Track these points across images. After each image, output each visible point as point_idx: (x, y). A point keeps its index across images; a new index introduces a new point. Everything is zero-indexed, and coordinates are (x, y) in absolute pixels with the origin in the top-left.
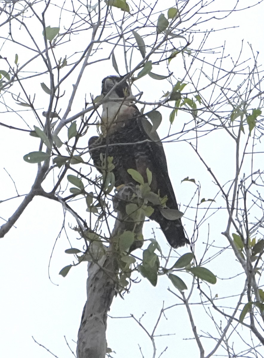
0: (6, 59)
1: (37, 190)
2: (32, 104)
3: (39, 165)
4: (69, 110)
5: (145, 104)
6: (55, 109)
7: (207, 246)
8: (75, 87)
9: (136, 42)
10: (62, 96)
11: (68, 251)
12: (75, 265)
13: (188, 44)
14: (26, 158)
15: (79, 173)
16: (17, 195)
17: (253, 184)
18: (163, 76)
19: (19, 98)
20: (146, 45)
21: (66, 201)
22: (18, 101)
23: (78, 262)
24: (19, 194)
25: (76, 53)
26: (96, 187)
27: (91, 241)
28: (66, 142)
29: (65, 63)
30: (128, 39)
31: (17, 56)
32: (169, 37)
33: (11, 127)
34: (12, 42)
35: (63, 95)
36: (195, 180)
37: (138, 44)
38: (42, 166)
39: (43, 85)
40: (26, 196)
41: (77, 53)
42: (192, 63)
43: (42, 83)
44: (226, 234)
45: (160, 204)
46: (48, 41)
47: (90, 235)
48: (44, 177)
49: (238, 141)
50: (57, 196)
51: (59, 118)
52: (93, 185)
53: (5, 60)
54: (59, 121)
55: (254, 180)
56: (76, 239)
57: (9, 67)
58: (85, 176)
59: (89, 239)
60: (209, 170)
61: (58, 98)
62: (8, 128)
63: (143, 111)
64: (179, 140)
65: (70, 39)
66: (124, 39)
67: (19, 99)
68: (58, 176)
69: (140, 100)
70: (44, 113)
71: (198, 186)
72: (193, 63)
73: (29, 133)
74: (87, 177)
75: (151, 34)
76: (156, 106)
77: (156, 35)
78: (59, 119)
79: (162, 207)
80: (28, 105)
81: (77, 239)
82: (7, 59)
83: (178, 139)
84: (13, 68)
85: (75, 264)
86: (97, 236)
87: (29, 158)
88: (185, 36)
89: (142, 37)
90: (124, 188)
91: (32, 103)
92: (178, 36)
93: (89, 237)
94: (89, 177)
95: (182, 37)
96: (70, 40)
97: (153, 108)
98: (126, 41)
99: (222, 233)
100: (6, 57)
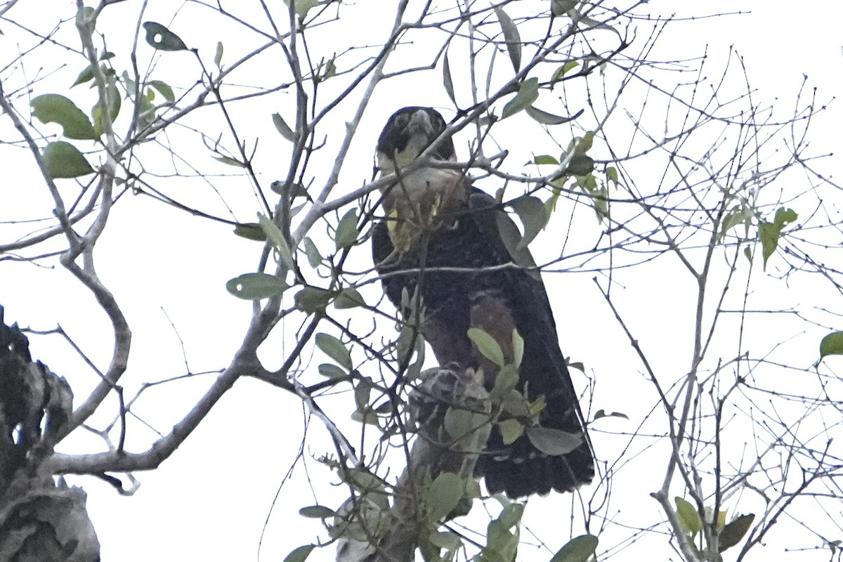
0: (195, 51)
1: (247, 364)
2: (250, 162)
3: (257, 305)
4: (334, 180)
5: (508, 178)
6: (301, 177)
7: (604, 521)
8: (351, 129)
9: (501, 31)
10: (319, 147)
11: (307, 512)
12: (321, 545)
13: (624, 45)
14: (231, 286)
15: (346, 330)
16: (187, 373)
17: (740, 385)
18: (557, 117)
19: (218, 146)
20: (522, 41)
21: (313, 394)
22: (216, 151)
23: (331, 539)
24: (190, 372)
25: (351, 48)
26: (383, 364)
27: (365, 493)
28: (329, 256)
29: (331, 70)
30: (481, 24)
31: (220, 47)
32: (581, 25)
33: (196, 212)
34: (219, 12)
35: (323, 145)
36: (584, 365)
37: (506, 38)
38: (262, 309)
39: (278, 120)
40: (219, 374)
41: (353, 50)
42: (620, 92)
43: (276, 113)
44: (661, 497)
45: (528, 416)
46: (297, 16)
47: (362, 478)
48: (264, 336)
49: (702, 280)
50: (291, 381)
51: (309, 198)
52: (377, 360)
53: (193, 54)
54: (309, 205)
55: (742, 377)
56: (330, 485)
57: (203, 70)
58: (358, 337)
59: (360, 486)
60: (635, 344)
61: (310, 151)
62: (190, 214)
63: (502, 196)
64: (583, 268)
65: (339, 16)
66: (470, 23)
67: (219, 148)
68: (297, 335)
69: (499, 170)
70: (275, 186)
71: (591, 379)
72: (623, 90)
73: (234, 227)
74: (362, 341)
75: (536, 17)
76: (533, 186)
77: (550, 19)
78: (308, 200)
79: (532, 422)
80: (238, 164)
81: (332, 484)
82: (198, 52)
83: (581, 266)
84: (209, 75)
85: (322, 543)
86: (377, 481)
87: (239, 287)
88: (617, 27)
89: (516, 22)
90: (439, 374)
91: (249, 160)
92: (602, 25)
93: (361, 481)
94: (367, 342)
95: (610, 28)
96: (338, 18)
97: (525, 191)
98: (475, 30)
99: (652, 495)
100: (195, 48)
